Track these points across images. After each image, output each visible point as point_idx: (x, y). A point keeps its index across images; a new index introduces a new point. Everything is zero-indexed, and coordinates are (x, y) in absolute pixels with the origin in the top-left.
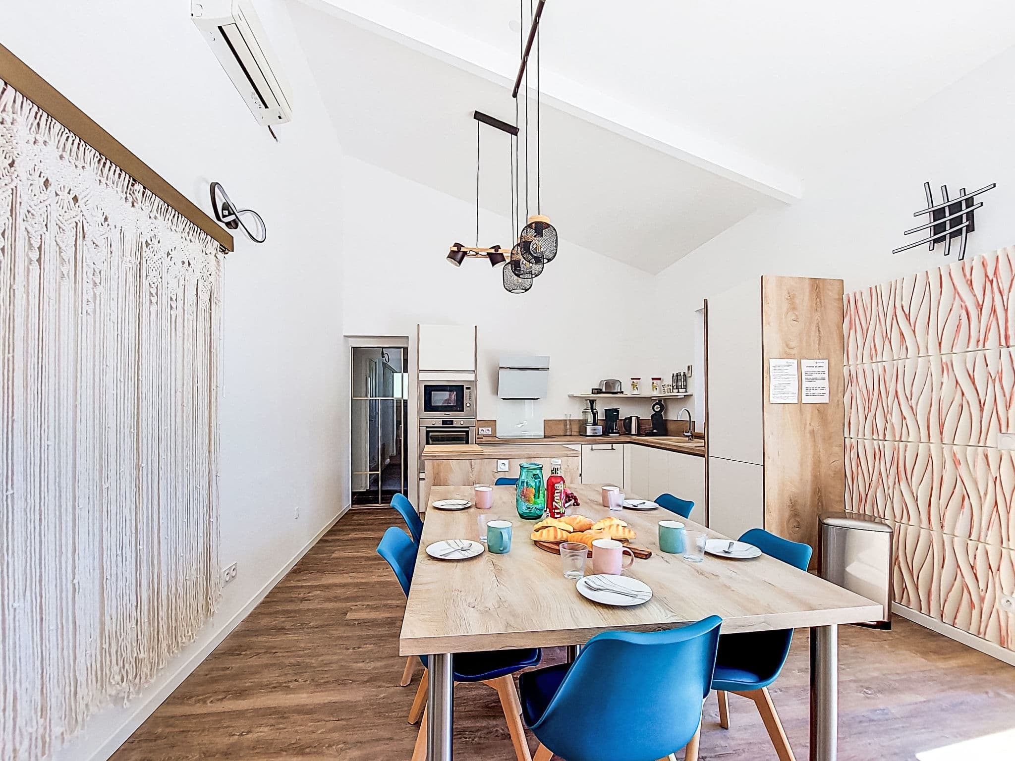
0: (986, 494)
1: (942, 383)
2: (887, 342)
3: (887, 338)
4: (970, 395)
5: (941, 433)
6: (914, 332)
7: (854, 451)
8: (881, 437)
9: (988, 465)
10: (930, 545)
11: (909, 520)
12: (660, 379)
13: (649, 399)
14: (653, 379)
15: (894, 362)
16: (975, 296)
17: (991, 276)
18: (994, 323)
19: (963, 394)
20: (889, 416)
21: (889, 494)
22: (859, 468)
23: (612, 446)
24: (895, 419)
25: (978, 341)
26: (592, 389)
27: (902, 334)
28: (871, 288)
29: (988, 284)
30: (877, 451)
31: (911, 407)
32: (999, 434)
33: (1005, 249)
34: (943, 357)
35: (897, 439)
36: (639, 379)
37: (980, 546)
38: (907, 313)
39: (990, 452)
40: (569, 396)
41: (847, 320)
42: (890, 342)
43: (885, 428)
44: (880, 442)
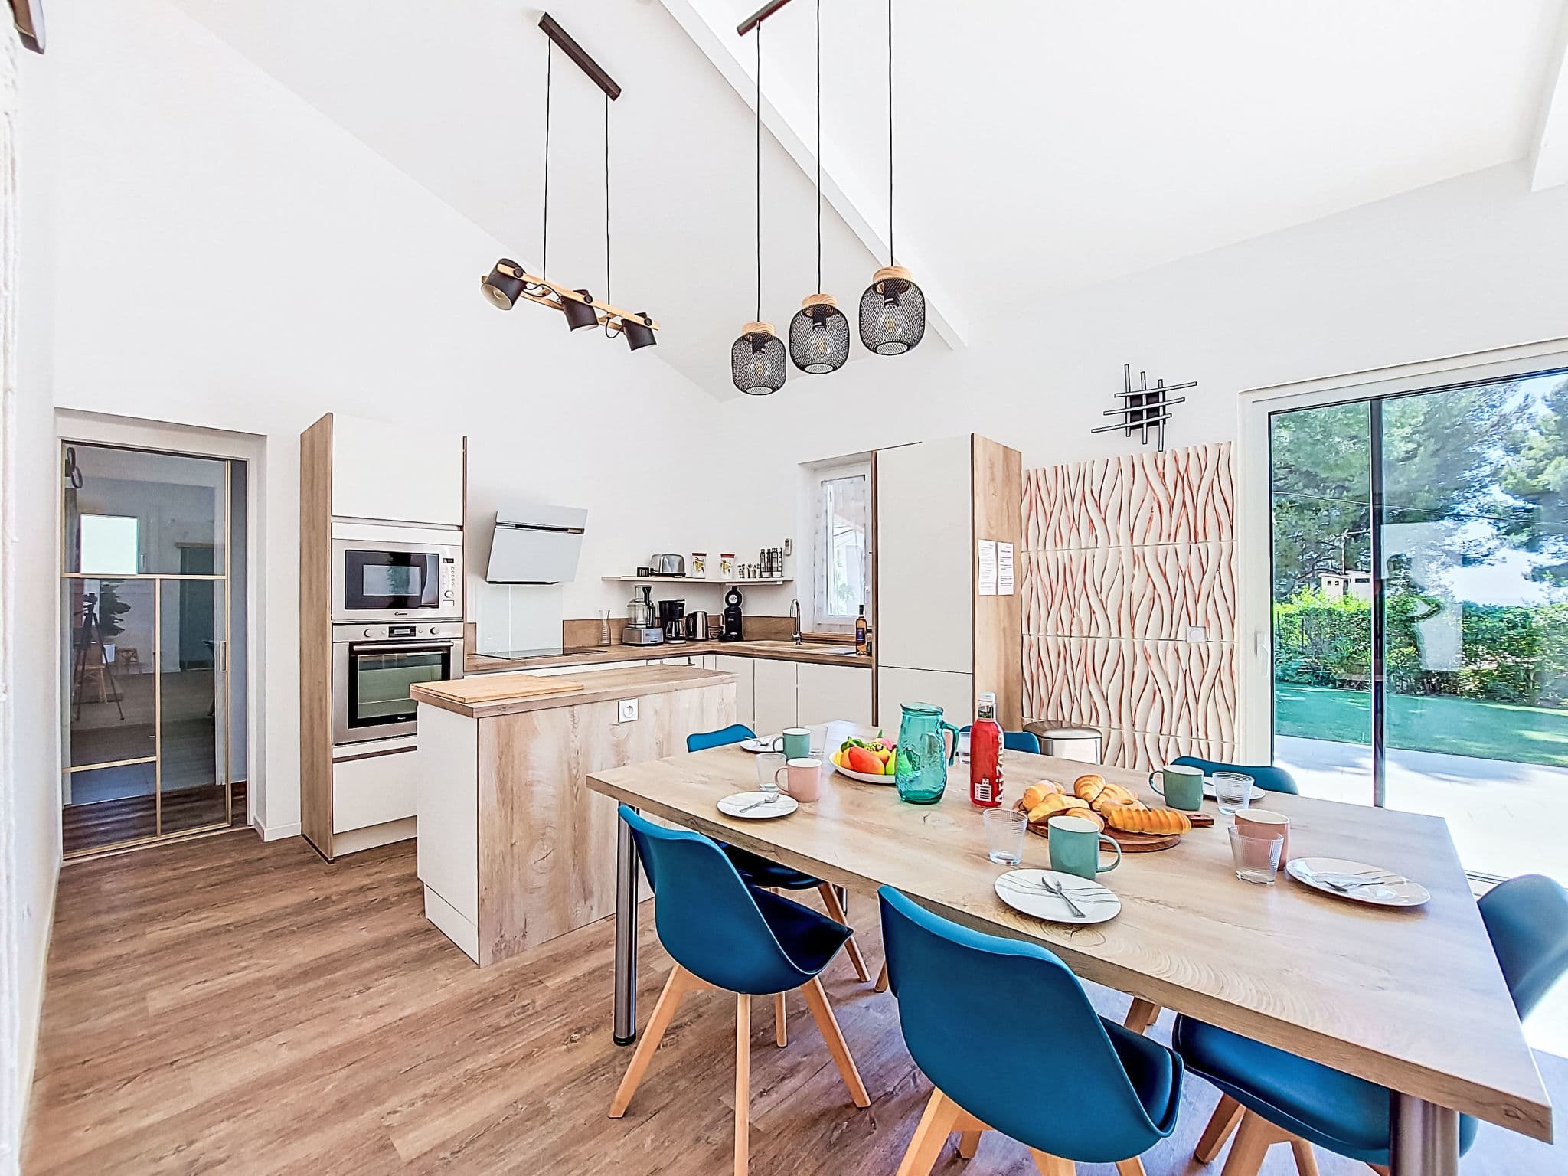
0: (1176, 688)
1: (1134, 576)
2: (1074, 529)
3: (1074, 523)
4: (1161, 589)
5: (1133, 628)
6: (1105, 520)
7: (1034, 649)
8: (1067, 633)
9: (1178, 657)
10: (1122, 746)
11: (1098, 722)
12: (732, 556)
13: (721, 585)
14: (723, 556)
15: (1083, 551)
16: (1167, 489)
17: (1182, 472)
18: (1184, 519)
19: (1155, 587)
20: (1076, 610)
21: (1076, 696)
22: (1041, 668)
23: (689, 660)
24: (1083, 613)
25: (1170, 535)
26: (639, 569)
27: (1091, 521)
28: (1056, 467)
29: (1180, 480)
30: (1062, 649)
31: (1101, 600)
32: (1189, 628)
33: (1195, 447)
34: (1135, 548)
35: (1086, 634)
36: (705, 555)
37: (1172, 738)
38: (1097, 499)
39: (1180, 645)
40: (603, 579)
41: (1026, 500)
42: (1078, 529)
43: (1072, 623)
44: (1066, 639)
